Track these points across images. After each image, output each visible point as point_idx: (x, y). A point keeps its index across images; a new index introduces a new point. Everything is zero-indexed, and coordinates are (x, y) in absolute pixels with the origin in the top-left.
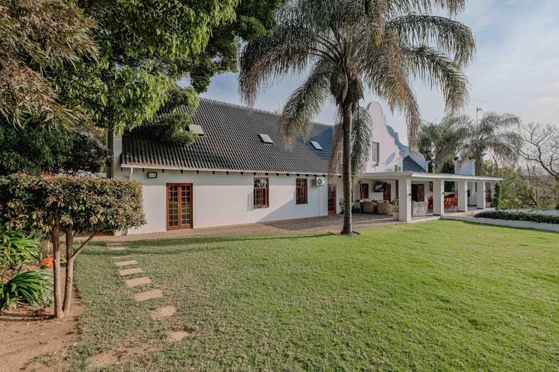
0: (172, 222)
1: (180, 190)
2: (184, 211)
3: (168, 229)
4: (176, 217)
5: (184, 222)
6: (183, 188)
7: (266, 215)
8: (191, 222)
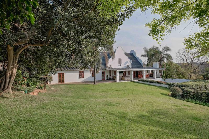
0: (60, 82)
1: (61, 74)
2: (62, 79)
3: (59, 83)
4: (61, 80)
5: (62, 81)
6: (62, 74)
7: (82, 80)
8: (64, 81)
